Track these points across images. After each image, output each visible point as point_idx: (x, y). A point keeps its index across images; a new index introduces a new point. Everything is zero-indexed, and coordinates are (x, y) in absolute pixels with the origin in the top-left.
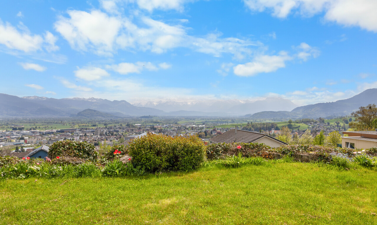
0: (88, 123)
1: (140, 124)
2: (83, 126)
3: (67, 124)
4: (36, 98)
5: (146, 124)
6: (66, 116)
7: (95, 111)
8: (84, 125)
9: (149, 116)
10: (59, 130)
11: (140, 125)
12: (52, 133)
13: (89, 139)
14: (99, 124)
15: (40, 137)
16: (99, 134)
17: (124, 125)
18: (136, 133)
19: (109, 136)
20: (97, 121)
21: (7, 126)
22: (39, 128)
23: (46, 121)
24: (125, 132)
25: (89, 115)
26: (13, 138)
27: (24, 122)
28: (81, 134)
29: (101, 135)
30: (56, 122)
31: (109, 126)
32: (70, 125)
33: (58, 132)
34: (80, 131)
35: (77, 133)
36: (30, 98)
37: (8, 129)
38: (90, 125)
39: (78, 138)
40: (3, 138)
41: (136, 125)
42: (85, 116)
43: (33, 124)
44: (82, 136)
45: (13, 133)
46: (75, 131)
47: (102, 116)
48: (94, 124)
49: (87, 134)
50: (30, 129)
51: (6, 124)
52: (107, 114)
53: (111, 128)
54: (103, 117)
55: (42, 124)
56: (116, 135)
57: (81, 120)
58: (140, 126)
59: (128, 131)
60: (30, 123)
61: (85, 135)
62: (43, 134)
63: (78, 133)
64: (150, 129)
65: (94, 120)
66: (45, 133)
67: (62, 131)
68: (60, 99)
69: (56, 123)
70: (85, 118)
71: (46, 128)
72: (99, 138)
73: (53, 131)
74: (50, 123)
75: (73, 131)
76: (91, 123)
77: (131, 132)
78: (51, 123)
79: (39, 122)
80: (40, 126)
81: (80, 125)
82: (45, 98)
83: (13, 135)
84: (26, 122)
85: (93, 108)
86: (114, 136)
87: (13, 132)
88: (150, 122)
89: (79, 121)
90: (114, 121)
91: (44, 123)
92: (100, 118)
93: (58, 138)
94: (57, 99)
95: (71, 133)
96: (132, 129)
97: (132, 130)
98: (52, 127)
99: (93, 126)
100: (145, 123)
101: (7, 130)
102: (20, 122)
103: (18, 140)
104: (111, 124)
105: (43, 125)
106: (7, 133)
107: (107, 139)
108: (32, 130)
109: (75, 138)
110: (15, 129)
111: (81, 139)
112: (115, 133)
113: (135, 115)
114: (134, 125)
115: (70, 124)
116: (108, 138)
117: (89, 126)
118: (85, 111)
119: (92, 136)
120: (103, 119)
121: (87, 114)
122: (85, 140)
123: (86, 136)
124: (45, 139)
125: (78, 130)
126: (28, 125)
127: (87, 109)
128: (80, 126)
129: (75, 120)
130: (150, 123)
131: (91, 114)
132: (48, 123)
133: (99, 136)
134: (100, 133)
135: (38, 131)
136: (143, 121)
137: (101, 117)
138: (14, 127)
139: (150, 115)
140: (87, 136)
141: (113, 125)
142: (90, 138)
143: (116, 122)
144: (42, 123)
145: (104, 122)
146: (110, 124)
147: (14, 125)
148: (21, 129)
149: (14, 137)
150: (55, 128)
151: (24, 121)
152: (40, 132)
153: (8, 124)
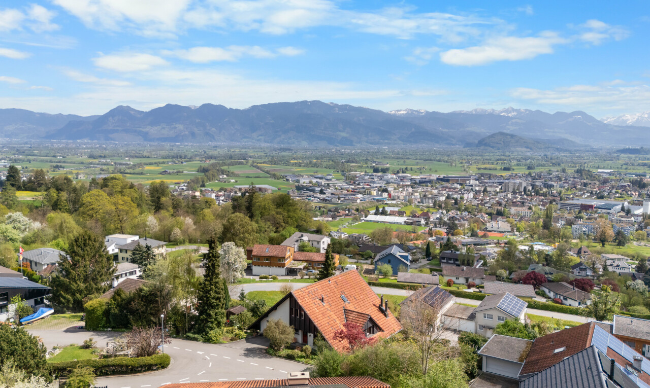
0: (496, 163)
1: (611, 168)
2: (485, 169)
3: (457, 162)
4: (410, 112)
5: (626, 169)
6: (458, 146)
7: (512, 136)
8: (488, 166)
9: (642, 148)
10: (442, 176)
11: (609, 171)
12: (430, 182)
13: (490, 199)
14: (518, 165)
15: (410, 190)
16: (511, 190)
17: (570, 171)
18: (592, 193)
19: (531, 195)
20: (513, 159)
21: (366, 163)
22: (411, 169)
23: (422, 155)
24: (567, 190)
25: (500, 144)
26: (374, 188)
27: (390, 158)
28: (477, 189)
29: (514, 193)
30: (438, 159)
31: (537, 170)
32: (462, 165)
33: (440, 181)
34: (476, 180)
35: (471, 183)
36: (400, 113)
37: (368, 170)
38: (499, 168)
39: (471, 195)
40: (361, 187)
41: (600, 170)
42: (492, 147)
43: (402, 161)
44: (479, 191)
45: (373, 178)
46: (468, 180)
47: (527, 148)
48: (507, 166)
49: (488, 189)
50: (398, 172)
51: (365, 160)
52: (538, 143)
53: (540, 177)
54: (529, 150)
55: (417, 161)
56: (544, 195)
57: (484, 154)
58: (610, 174)
59: (575, 187)
60: (398, 159)
61: (485, 191)
62: (416, 183)
63: (472, 186)
64: (629, 186)
65: (509, 156)
66: (418, 182)
67: (446, 180)
68: (449, 113)
69: (439, 161)
70: (493, 150)
71: (422, 171)
72: (510, 199)
73: (432, 178)
74: (428, 160)
75: (465, 180)
76: (502, 163)
77: (580, 190)
78: (431, 160)
79: (411, 157)
80: (413, 165)
81: (480, 166)
82: (423, 113)
83: (374, 182)
84: (393, 158)
85: (509, 129)
86: (541, 196)
87: (373, 175)
88: (639, 165)
89: (480, 157)
90: (551, 159)
91: (420, 160)
92: (522, 151)
93: (437, 194)
94: (443, 114)
95: (461, 184)
96: (585, 181)
97: (585, 185)
98: (430, 170)
99: (506, 169)
100: (624, 167)
101: (366, 172)
102: (384, 157)
103: (380, 193)
104: (543, 165)
105: (417, 164)
106: (366, 177)
107: (523, 203)
108: (400, 175)
109: (466, 196)
110: (376, 170)
111: (476, 199)
112: (544, 190)
113: (605, 144)
114: (594, 171)
115: (462, 163)
116: (528, 200)
117: (496, 169)
118: (493, 136)
119: (497, 193)
120: (528, 154)
121: (497, 143)
122: (482, 201)
123: (485, 193)
124: (418, 194)
125: (473, 179)
126: (395, 162)
127: (497, 132)
128: (479, 169)
129: (473, 155)
130: (639, 168)
131: (503, 142)
132: (426, 160)
133: (510, 195)
134: (514, 189)
135: (409, 175)
136: (622, 161)
137: (524, 149)
138: (376, 166)
139: (645, 147)
140: (487, 192)
141: (544, 170)
142: (492, 198)
143: (554, 161)
144: (416, 159)
145: (528, 162)
146: (541, 165)
147: (375, 162)
148: (385, 171)
149: (375, 185)
150: (436, 171)
151: (391, 154)
152: (411, 179)
153: (367, 159)
